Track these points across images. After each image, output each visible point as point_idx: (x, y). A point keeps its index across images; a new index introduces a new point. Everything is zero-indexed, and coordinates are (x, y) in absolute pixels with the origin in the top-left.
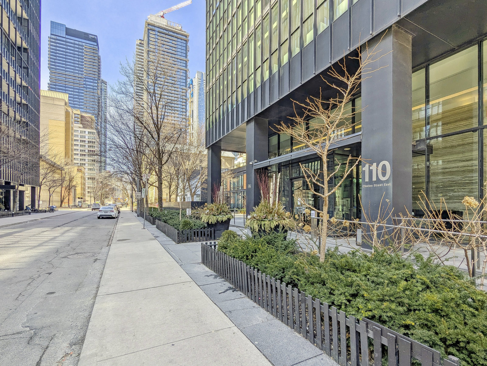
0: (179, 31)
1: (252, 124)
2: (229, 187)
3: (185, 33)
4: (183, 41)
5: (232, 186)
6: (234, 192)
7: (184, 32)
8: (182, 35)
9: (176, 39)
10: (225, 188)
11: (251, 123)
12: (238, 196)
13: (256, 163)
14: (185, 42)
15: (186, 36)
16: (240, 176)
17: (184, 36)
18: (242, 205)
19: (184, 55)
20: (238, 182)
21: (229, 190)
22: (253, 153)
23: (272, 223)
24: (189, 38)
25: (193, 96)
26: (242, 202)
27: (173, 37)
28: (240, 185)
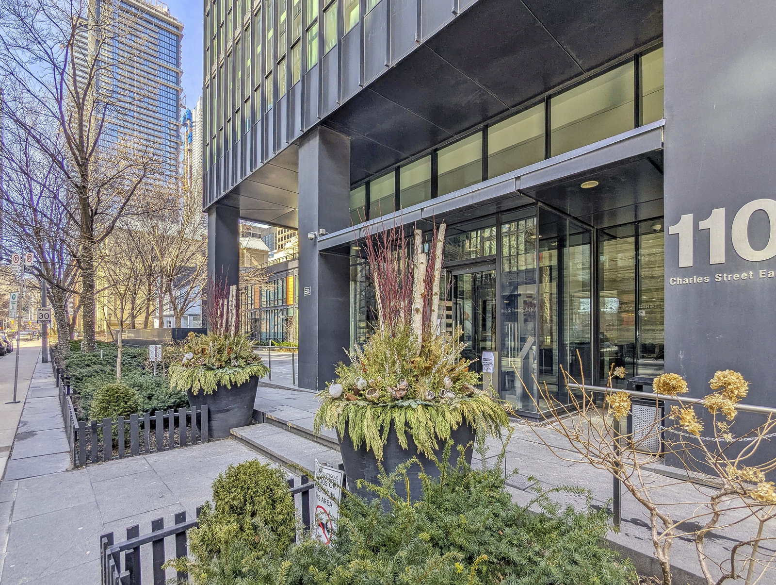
0: (163, 16)
1: (315, 143)
2: (257, 301)
3: (175, 22)
4: (171, 36)
5: (264, 299)
6: (269, 309)
7: (174, 19)
8: (169, 24)
9: (157, 30)
10: (250, 302)
11: (311, 142)
12: (276, 317)
13: (323, 235)
14: (175, 38)
15: (177, 28)
16: (280, 282)
17: (174, 26)
18: (285, 335)
19: (174, 61)
20: (276, 294)
21: (257, 306)
22: (316, 213)
23: (440, 418)
24: (184, 32)
25: (191, 140)
26: (284, 328)
27: (152, 24)
28: (280, 296)
